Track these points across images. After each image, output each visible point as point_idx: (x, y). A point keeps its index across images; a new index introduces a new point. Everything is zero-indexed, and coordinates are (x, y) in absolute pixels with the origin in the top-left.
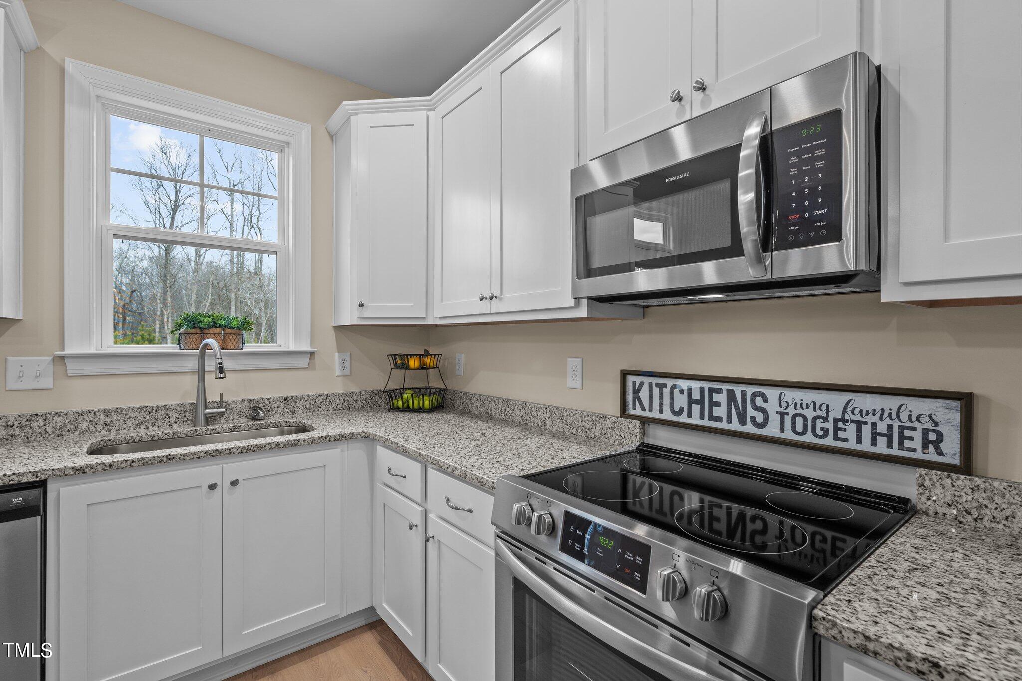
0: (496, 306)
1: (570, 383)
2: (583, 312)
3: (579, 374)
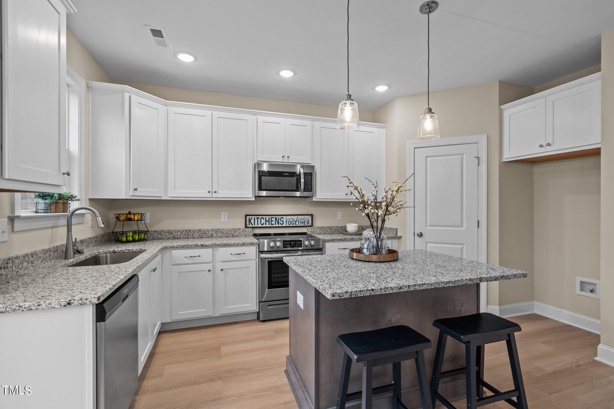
0: (214, 196)
1: (223, 220)
2: (253, 199)
3: (227, 217)
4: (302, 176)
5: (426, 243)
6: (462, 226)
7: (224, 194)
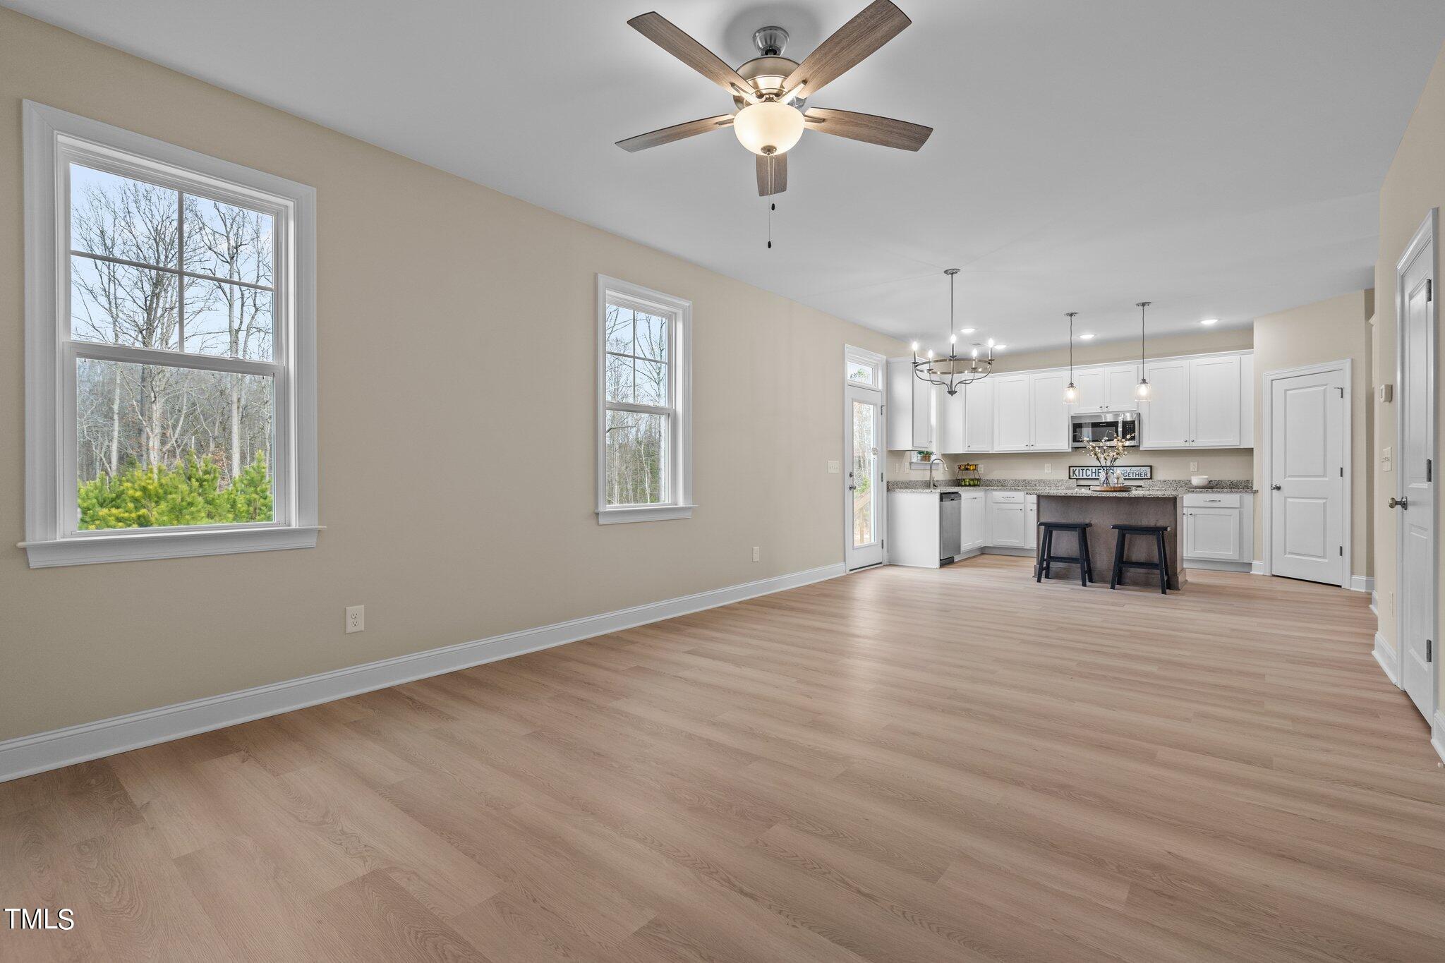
0: (1032, 448)
1: (1046, 471)
2: (1070, 450)
3: (1050, 468)
4: (1120, 425)
5: (1286, 498)
6: (1324, 476)
7: (1041, 446)
